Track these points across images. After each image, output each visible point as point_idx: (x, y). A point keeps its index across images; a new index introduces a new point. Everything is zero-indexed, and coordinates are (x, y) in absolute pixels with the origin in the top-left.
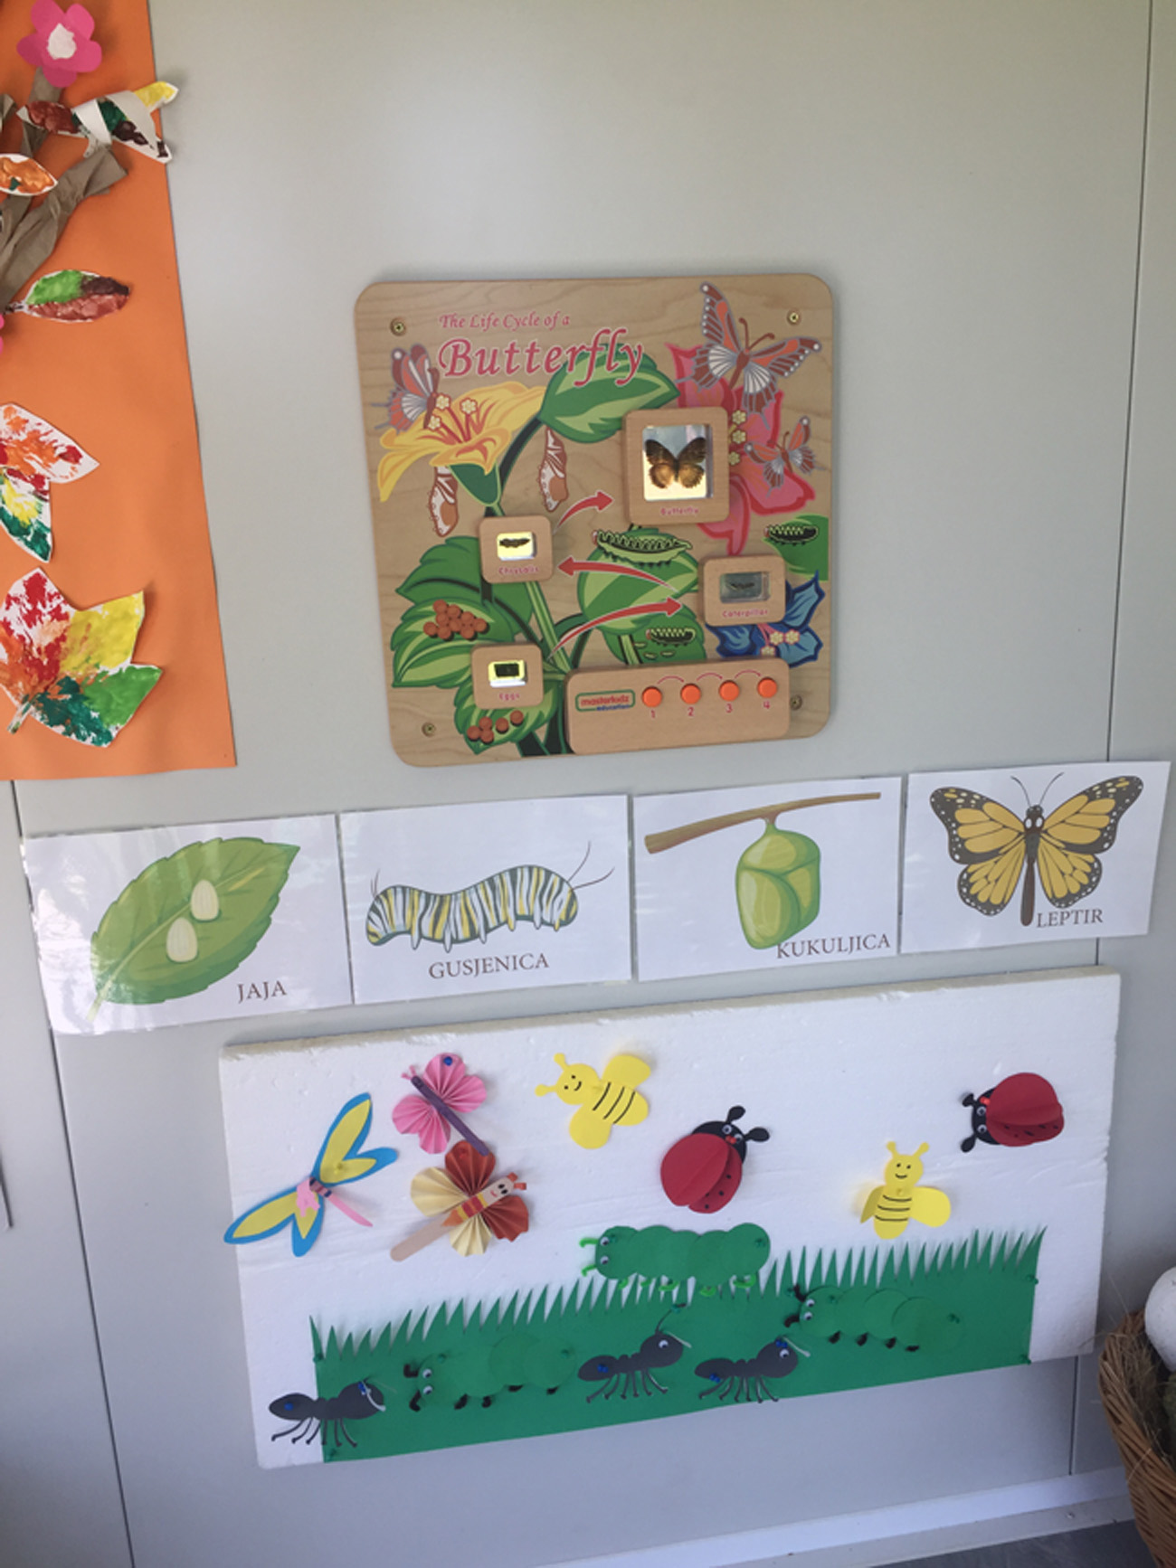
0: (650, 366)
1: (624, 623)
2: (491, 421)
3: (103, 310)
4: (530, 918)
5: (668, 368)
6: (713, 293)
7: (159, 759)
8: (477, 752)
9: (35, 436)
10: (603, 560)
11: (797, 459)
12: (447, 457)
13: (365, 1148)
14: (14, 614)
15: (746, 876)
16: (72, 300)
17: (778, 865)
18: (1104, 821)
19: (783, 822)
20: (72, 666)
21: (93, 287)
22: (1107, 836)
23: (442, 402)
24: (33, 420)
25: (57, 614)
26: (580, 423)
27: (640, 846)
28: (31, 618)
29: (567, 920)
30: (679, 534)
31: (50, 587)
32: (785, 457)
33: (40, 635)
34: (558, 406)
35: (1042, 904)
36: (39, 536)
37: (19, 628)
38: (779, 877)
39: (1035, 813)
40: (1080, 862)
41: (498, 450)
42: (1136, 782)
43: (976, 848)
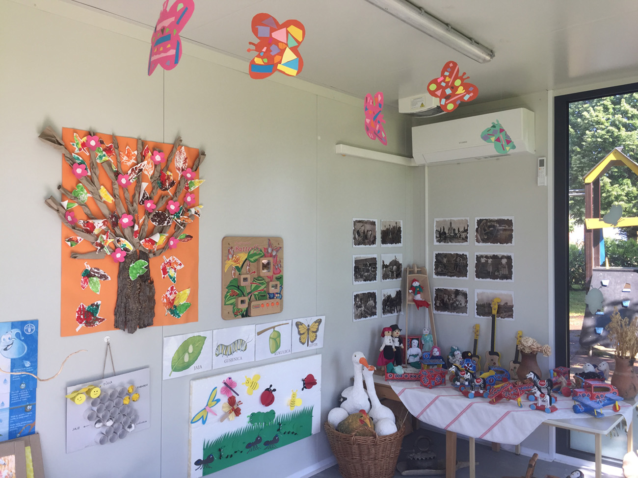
0: (261, 251)
1: (257, 293)
2: (241, 259)
3: (188, 240)
4: (240, 350)
5: (263, 251)
6: (269, 240)
7: (187, 321)
8: (235, 317)
9: (175, 261)
10: (255, 282)
11: (279, 266)
12: (234, 265)
13: (215, 399)
14: (168, 293)
15: (271, 339)
16: (184, 238)
17: (275, 337)
18: (317, 327)
19: (276, 329)
20: (176, 303)
21: (187, 236)
22: (318, 329)
23: (234, 256)
24: (176, 258)
25: (175, 293)
26: (252, 259)
27: (256, 335)
28: (171, 294)
29: (245, 350)
30: (264, 278)
31: (174, 288)
32: (278, 265)
33: (172, 297)
34: (250, 256)
35: (310, 343)
36: (174, 279)
37: (169, 296)
38: (275, 339)
39: (308, 326)
40: (314, 334)
41: (241, 264)
42: (321, 320)
43: (301, 332)
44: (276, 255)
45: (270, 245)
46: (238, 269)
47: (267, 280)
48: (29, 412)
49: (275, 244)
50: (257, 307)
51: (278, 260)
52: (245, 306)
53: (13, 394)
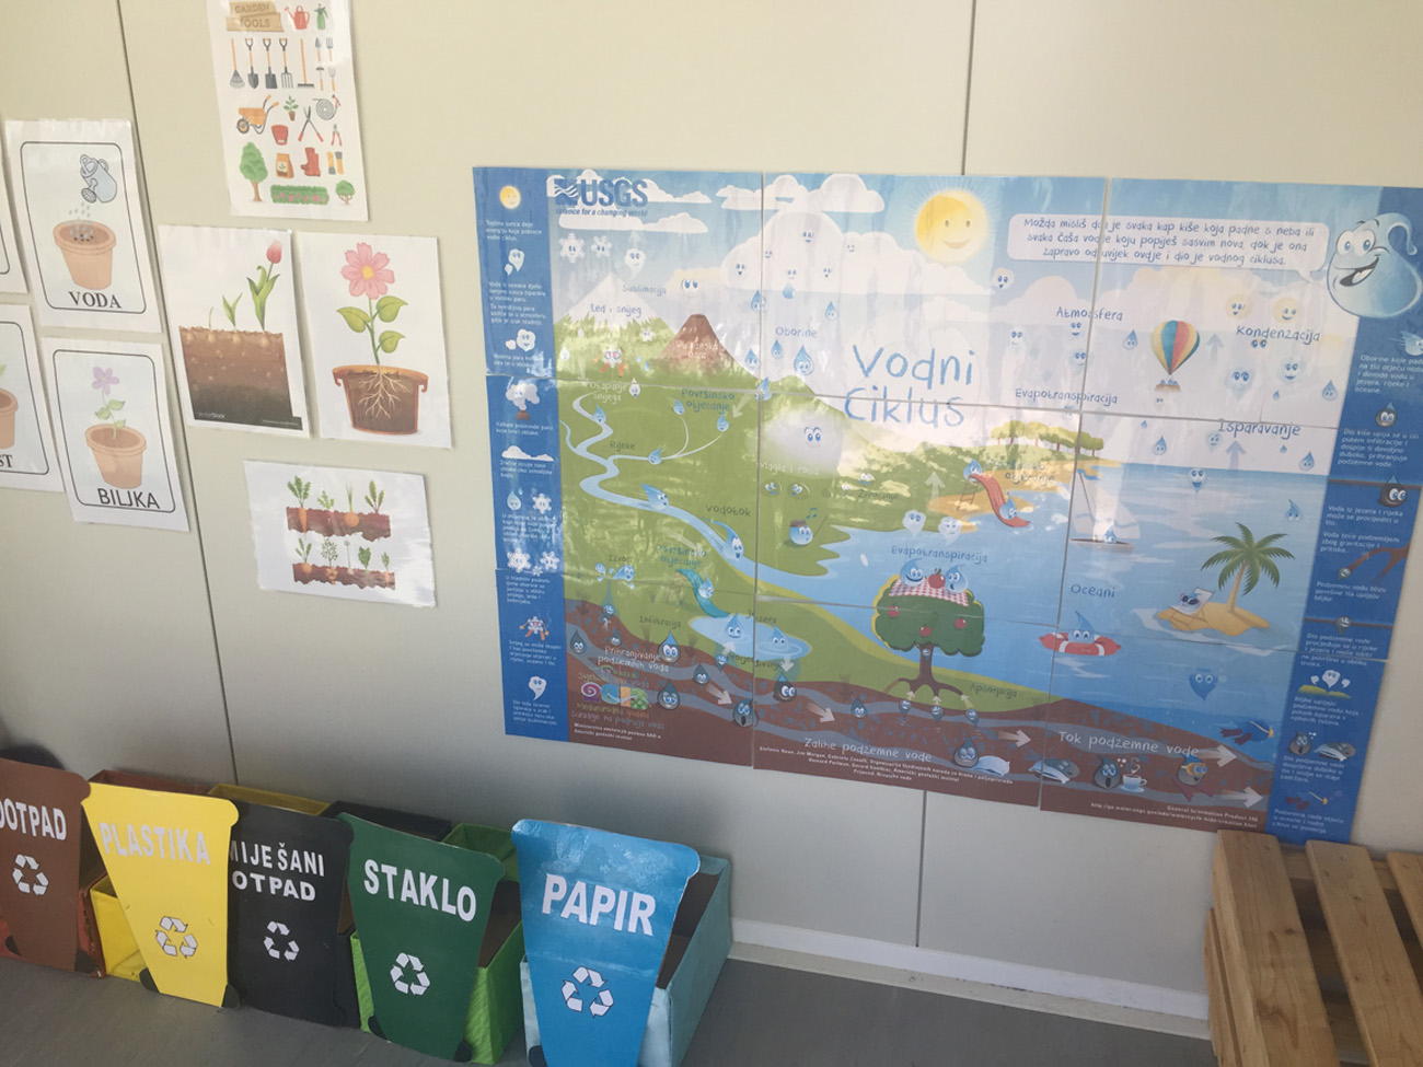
48: (1392, 507)
53: (1348, 436)
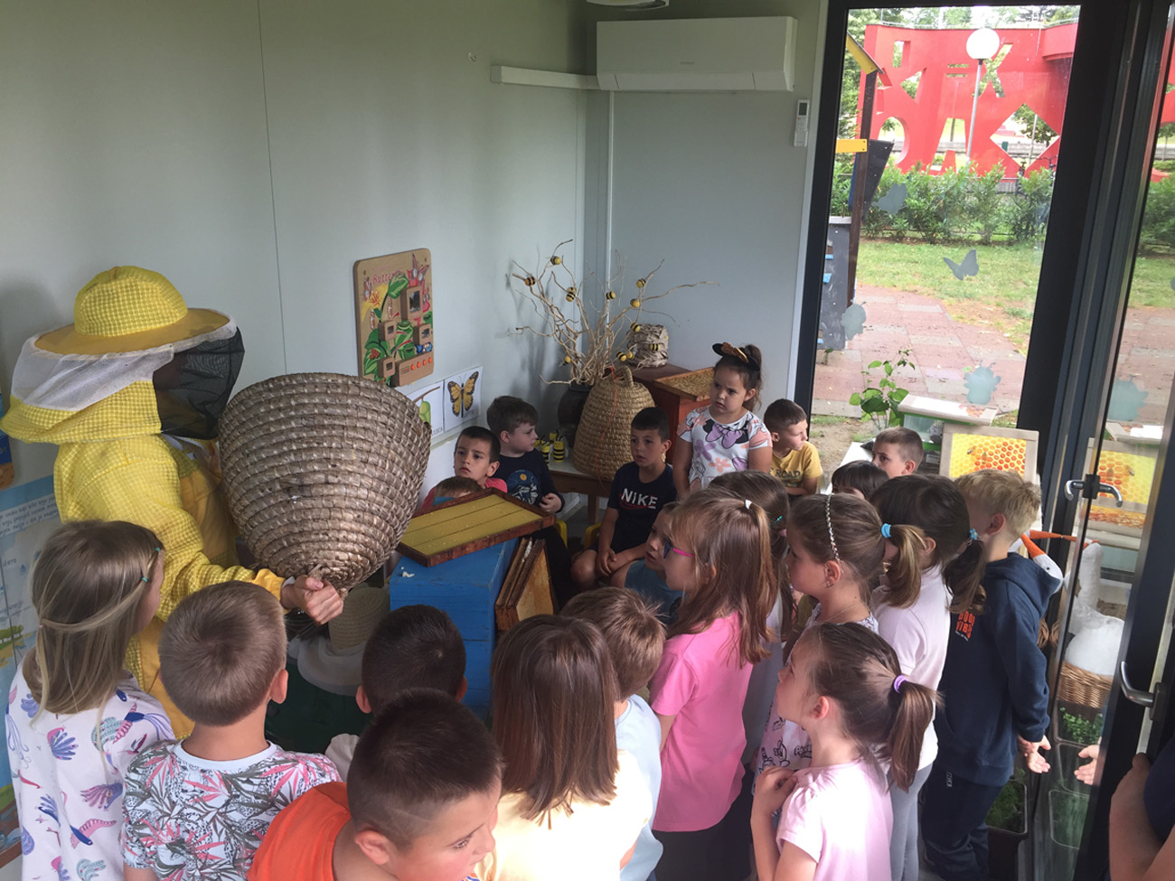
0: (404, 277)
1: (402, 348)
2: (380, 295)
5: (407, 276)
6: (414, 255)
10: (399, 331)
11: (427, 297)
12: (373, 307)
17: (424, 412)
18: (473, 385)
19: (425, 399)
22: (473, 388)
23: (372, 291)
26: (393, 294)
30: (410, 321)
34: (391, 289)
35: (464, 411)
38: (424, 415)
39: (463, 385)
40: (469, 396)
41: (381, 303)
42: (477, 373)
43: (455, 397)
44: (423, 280)
45: (415, 264)
46: (378, 313)
47: (415, 324)
49: (421, 262)
50: (406, 371)
51: (426, 288)
52: (392, 372)
